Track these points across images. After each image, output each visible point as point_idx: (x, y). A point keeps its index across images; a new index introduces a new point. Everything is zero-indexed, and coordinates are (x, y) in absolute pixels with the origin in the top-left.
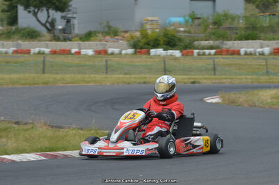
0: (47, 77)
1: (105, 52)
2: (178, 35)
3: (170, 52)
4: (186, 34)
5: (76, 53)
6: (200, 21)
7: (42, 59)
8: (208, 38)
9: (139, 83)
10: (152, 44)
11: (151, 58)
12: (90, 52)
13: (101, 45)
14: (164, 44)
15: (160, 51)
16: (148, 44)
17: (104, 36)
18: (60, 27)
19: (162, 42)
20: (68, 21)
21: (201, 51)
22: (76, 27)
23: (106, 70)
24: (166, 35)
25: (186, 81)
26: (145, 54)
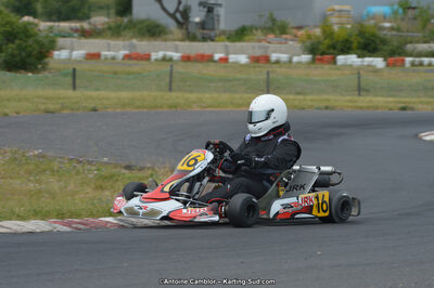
0: (176, 96)
1: (267, 59)
2: (382, 34)
3: (368, 60)
4: (394, 33)
5: (221, 59)
6: (416, 12)
7: (169, 68)
8: (428, 39)
9: (318, 108)
10: (339, 47)
11: (338, 69)
12: (243, 59)
13: (260, 47)
14: (358, 48)
15: (352, 59)
16: (334, 47)
17: (266, 34)
18: (197, 20)
19: (355, 45)
20: (210, 10)
21: (417, 59)
22: (222, 19)
23: (268, 86)
24: (361, 33)
25: (391, 106)
26: (328, 62)
